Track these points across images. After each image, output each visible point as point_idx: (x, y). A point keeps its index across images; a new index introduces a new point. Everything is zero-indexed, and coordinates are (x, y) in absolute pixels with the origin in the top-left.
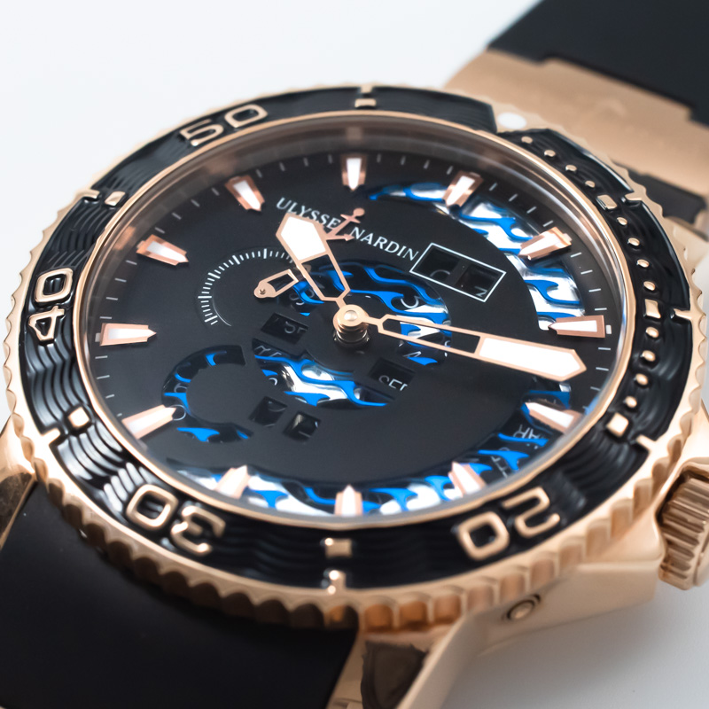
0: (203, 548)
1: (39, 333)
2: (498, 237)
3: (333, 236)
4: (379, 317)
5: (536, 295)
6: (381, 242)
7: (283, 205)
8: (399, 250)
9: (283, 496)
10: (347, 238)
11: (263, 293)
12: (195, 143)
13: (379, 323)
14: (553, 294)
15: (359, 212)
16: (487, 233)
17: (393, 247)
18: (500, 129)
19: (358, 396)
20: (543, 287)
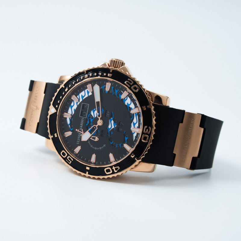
0: (150, 128)
1: (118, 169)
2: (75, 107)
3: (83, 133)
4: (98, 118)
6: (81, 125)
7: (78, 143)
8: (82, 121)
9: (134, 123)
10: (82, 130)
11: (97, 139)
12: (72, 160)
13: (99, 118)
15: (76, 130)
16: (74, 109)
17: (82, 122)
19: (112, 118)
20: (83, 97)
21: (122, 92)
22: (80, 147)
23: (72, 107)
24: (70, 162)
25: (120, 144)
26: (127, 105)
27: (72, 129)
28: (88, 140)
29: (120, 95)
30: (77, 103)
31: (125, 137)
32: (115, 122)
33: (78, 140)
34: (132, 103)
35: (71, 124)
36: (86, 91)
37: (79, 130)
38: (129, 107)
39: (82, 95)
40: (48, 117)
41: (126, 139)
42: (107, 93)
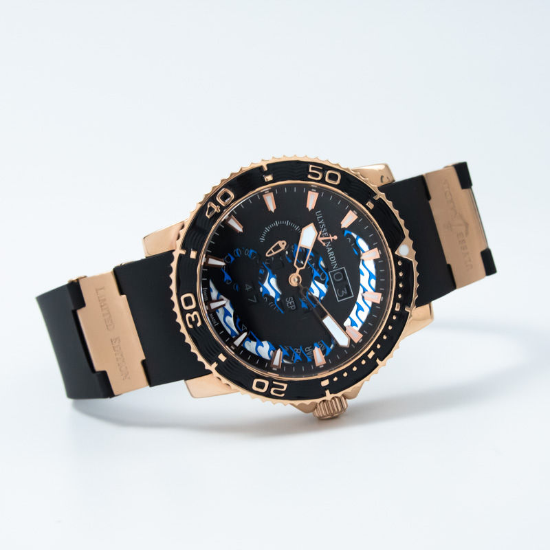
0: (190, 326)
1: (207, 212)
2: (364, 280)
3: (320, 239)
5: (356, 307)
6: (331, 254)
7: (318, 214)
8: (333, 262)
9: (230, 316)
10: (324, 244)
11: (283, 244)
12: (309, 177)
14: (360, 312)
15: (335, 237)
16: (363, 275)
17: (332, 259)
18: (396, 253)
19: (278, 300)
20: (360, 308)
21: (285, 362)
22: (310, 209)
23: (371, 276)
24: (313, 169)
25: (232, 259)
26: (263, 342)
27: (345, 235)
28: (301, 230)
29: (287, 354)
30: (365, 291)
31: (230, 279)
32: (268, 295)
33: (320, 219)
34: (254, 352)
35: (355, 241)
36: (360, 325)
37: (330, 240)
38: (255, 340)
39: (363, 311)
40: (406, 232)
41: (227, 277)
42: (315, 344)
